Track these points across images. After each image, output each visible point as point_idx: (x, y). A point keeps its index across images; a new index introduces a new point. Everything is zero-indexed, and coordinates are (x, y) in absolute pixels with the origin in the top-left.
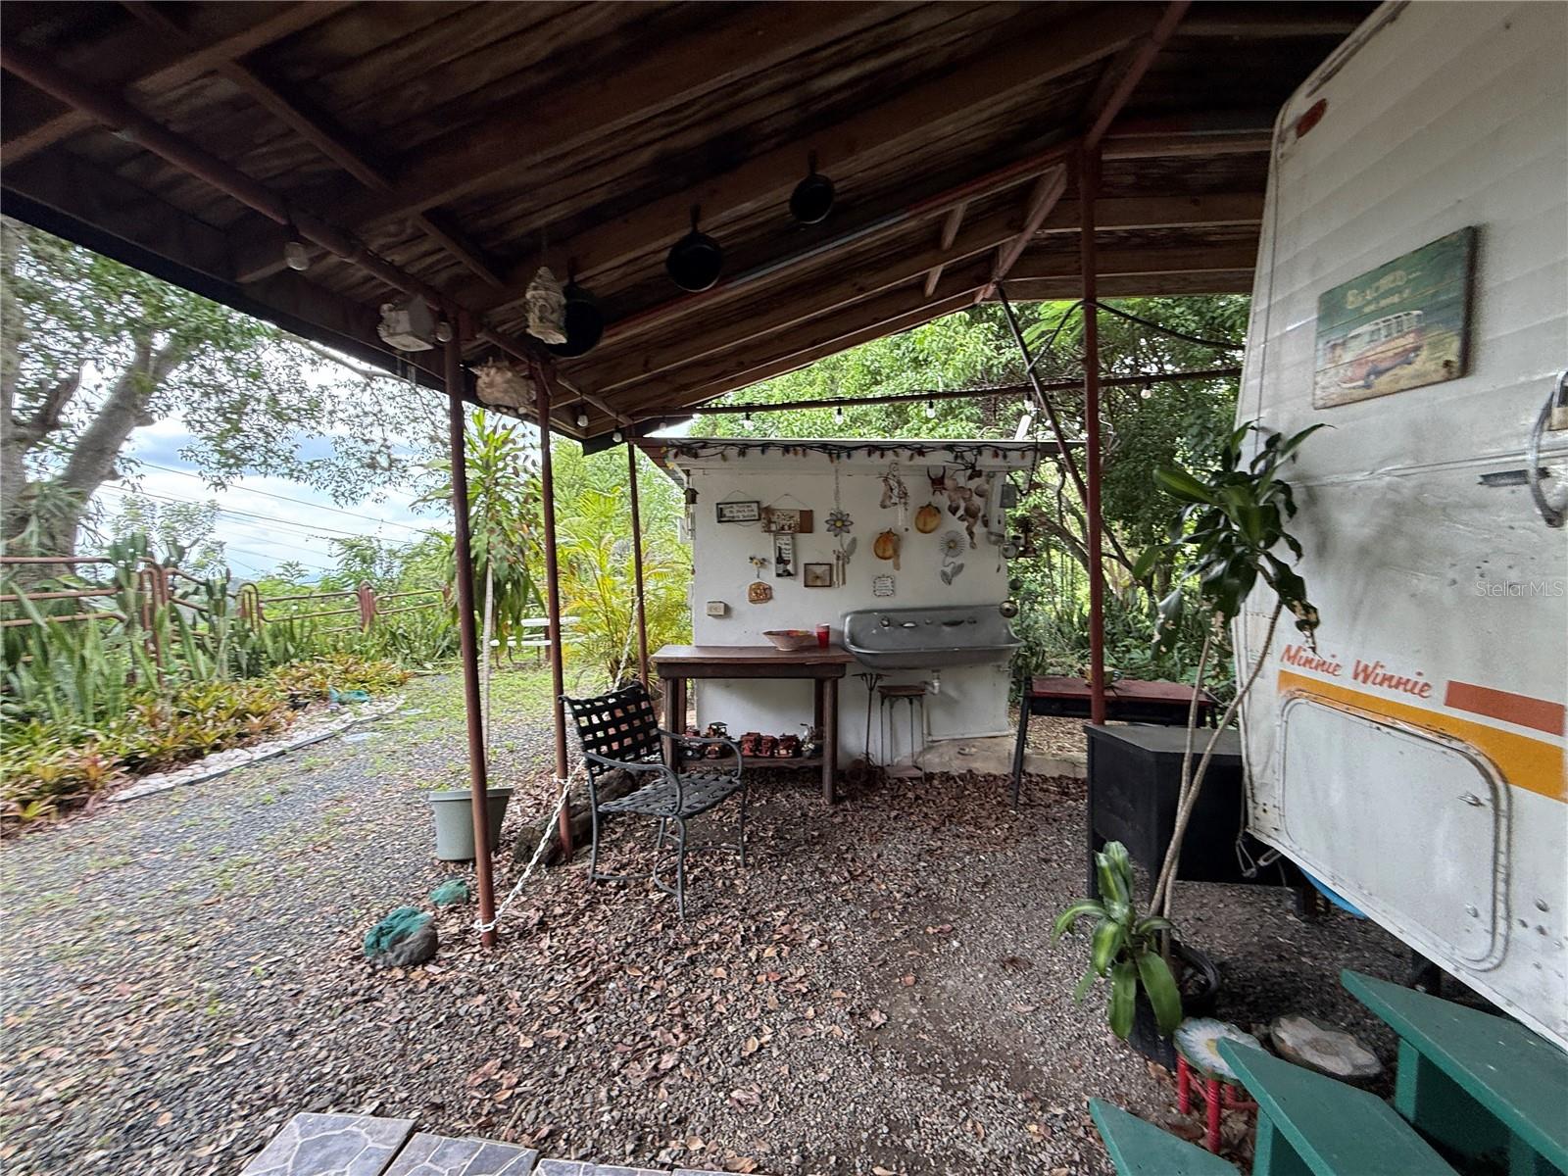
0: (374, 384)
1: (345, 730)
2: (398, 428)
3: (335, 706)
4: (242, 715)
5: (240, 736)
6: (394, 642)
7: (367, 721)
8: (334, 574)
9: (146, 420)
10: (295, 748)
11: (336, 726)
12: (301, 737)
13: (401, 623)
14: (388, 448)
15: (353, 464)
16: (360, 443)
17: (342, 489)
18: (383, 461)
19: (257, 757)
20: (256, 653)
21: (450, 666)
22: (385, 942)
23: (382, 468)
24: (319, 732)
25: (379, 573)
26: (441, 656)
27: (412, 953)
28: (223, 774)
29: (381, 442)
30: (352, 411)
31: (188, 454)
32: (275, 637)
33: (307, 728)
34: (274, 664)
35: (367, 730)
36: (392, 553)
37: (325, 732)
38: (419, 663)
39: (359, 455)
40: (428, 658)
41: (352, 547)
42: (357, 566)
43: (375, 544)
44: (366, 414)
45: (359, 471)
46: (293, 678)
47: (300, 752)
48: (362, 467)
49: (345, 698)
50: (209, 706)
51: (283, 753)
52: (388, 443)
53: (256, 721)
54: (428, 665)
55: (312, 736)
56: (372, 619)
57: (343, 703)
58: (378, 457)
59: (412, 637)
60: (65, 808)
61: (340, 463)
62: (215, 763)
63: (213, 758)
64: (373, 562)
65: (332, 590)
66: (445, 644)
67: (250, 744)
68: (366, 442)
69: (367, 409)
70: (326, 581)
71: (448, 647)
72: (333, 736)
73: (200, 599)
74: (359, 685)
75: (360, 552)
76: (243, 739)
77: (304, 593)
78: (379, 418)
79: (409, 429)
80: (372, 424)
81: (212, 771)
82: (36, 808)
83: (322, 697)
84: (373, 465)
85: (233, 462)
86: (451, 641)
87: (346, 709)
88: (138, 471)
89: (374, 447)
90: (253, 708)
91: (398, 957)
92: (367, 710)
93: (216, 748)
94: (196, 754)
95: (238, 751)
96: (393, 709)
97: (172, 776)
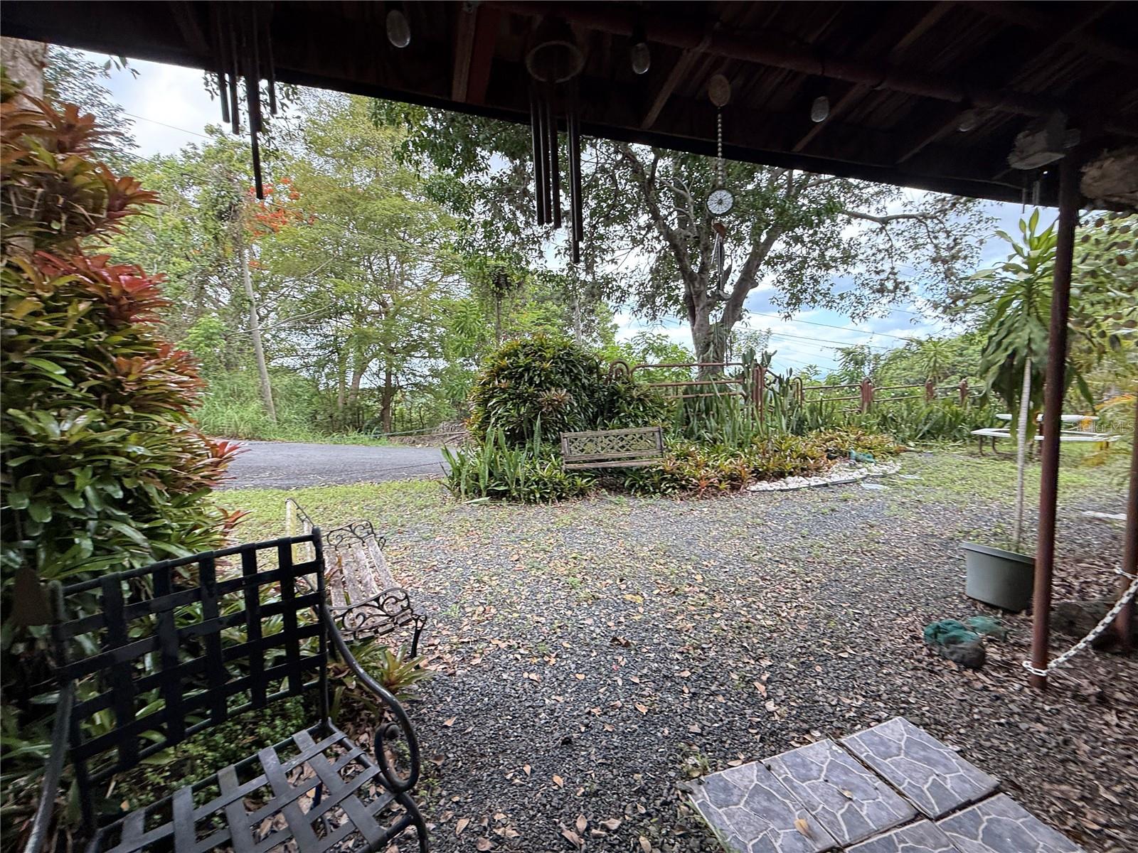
0: (888, 227)
1: (863, 479)
2: (903, 257)
3: (852, 461)
4: (804, 457)
5: (803, 469)
6: (885, 422)
7: (877, 477)
8: (835, 373)
9: (755, 285)
10: (834, 484)
11: (856, 475)
12: (836, 478)
13: (890, 409)
14: (895, 274)
15: (867, 292)
16: (873, 275)
17: (857, 312)
18: (890, 285)
19: (813, 484)
20: (802, 421)
21: (931, 447)
22: (941, 638)
23: (889, 291)
24: (846, 477)
25: (867, 372)
26: (921, 438)
27: (964, 656)
28: (797, 490)
29: (889, 270)
30: (870, 252)
31: (773, 300)
32: (811, 412)
33: (839, 473)
34: (810, 429)
35: (878, 483)
36: (877, 357)
37: (851, 478)
38: (904, 441)
39: (871, 284)
40: (911, 438)
41: (849, 354)
42: (851, 367)
43: (866, 351)
44: (880, 251)
45: (871, 296)
46: (823, 439)
47: (836, 487)
48: (874, 292)
49: (860, 457)
50: (787, 448)
51: (826, 485)
52: (895, 271)
53: (812, 462)
54: (912, 444)
55: (843, 479)
56: (869, 405)
57: (858, 461)
58: (886, 283)
59: (899, 420)
60: (734, 488)
61: (857, 293)
62: (792, 482)
63: (789, 479)
64: (863, 364)
65: (833, 384)
66: (926, 428)
67: (807, 475)
68: (878, 273)
69: (881, 247)
70: (829, 377)
71: (928, 431)
72: (855, 481)
73: (776, 387)
74: (866, 450)
75: (854, 357)
76: (805, 472)
77: (817, 385)
78: (889, 252)
79: (911, 256)
80: (883, 259)
81: (791, 486)
82: (724, 485)
83: (846, 455)
84: (882, 290)
85: (795, 301)
86: (931, 428)
87: (860, 465)
88: (748, 315)
89: (883, 276)
90: (810, 453)
91: (952, 653)
92: (876, 470)
93: (791, 474)
94: (781, 475)
95: (801, 478)
96: (893, 472)
97: (772, 484)
